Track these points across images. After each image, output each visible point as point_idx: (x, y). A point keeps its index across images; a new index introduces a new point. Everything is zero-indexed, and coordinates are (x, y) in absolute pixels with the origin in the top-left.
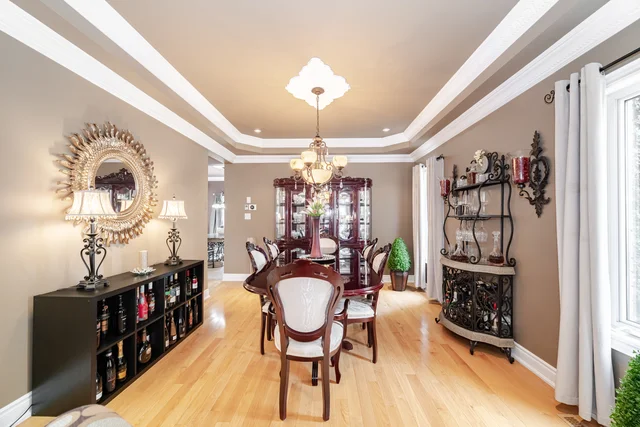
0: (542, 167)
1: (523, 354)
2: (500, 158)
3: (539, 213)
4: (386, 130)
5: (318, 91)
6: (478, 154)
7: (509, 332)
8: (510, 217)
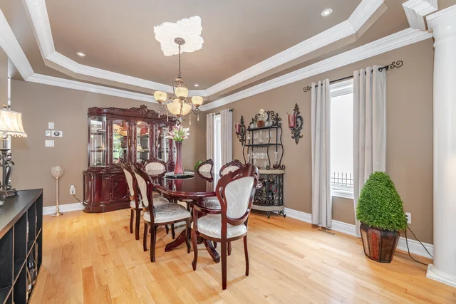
0: (299, 120)
1: (290, 213)
2: (275, 114)
3: (297, 143)
4: (196, 85)
5: (180, 41)
6: (262, 110)
7: (281, 203)
8: (281, 144)
